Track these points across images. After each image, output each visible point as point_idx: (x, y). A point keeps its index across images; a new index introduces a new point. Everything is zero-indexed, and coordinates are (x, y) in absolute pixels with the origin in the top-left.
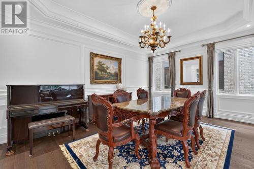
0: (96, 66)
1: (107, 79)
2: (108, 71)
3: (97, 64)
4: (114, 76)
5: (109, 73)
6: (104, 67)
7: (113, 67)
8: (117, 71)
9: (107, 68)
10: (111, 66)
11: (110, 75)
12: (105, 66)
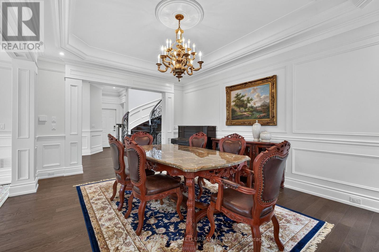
0: (234, 101)
1: (247, 117)
2: (249, 105)
3: (234, 99)
4: (260, 112)
5: (252, 107)
6: (243, 101)
7: (258, 96)
8: (268, 101)
9: (249, 101)
10: (255, 96)
11: (253, 110)
12: (245, 98)
